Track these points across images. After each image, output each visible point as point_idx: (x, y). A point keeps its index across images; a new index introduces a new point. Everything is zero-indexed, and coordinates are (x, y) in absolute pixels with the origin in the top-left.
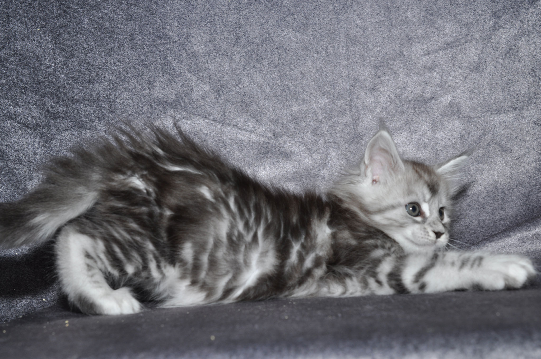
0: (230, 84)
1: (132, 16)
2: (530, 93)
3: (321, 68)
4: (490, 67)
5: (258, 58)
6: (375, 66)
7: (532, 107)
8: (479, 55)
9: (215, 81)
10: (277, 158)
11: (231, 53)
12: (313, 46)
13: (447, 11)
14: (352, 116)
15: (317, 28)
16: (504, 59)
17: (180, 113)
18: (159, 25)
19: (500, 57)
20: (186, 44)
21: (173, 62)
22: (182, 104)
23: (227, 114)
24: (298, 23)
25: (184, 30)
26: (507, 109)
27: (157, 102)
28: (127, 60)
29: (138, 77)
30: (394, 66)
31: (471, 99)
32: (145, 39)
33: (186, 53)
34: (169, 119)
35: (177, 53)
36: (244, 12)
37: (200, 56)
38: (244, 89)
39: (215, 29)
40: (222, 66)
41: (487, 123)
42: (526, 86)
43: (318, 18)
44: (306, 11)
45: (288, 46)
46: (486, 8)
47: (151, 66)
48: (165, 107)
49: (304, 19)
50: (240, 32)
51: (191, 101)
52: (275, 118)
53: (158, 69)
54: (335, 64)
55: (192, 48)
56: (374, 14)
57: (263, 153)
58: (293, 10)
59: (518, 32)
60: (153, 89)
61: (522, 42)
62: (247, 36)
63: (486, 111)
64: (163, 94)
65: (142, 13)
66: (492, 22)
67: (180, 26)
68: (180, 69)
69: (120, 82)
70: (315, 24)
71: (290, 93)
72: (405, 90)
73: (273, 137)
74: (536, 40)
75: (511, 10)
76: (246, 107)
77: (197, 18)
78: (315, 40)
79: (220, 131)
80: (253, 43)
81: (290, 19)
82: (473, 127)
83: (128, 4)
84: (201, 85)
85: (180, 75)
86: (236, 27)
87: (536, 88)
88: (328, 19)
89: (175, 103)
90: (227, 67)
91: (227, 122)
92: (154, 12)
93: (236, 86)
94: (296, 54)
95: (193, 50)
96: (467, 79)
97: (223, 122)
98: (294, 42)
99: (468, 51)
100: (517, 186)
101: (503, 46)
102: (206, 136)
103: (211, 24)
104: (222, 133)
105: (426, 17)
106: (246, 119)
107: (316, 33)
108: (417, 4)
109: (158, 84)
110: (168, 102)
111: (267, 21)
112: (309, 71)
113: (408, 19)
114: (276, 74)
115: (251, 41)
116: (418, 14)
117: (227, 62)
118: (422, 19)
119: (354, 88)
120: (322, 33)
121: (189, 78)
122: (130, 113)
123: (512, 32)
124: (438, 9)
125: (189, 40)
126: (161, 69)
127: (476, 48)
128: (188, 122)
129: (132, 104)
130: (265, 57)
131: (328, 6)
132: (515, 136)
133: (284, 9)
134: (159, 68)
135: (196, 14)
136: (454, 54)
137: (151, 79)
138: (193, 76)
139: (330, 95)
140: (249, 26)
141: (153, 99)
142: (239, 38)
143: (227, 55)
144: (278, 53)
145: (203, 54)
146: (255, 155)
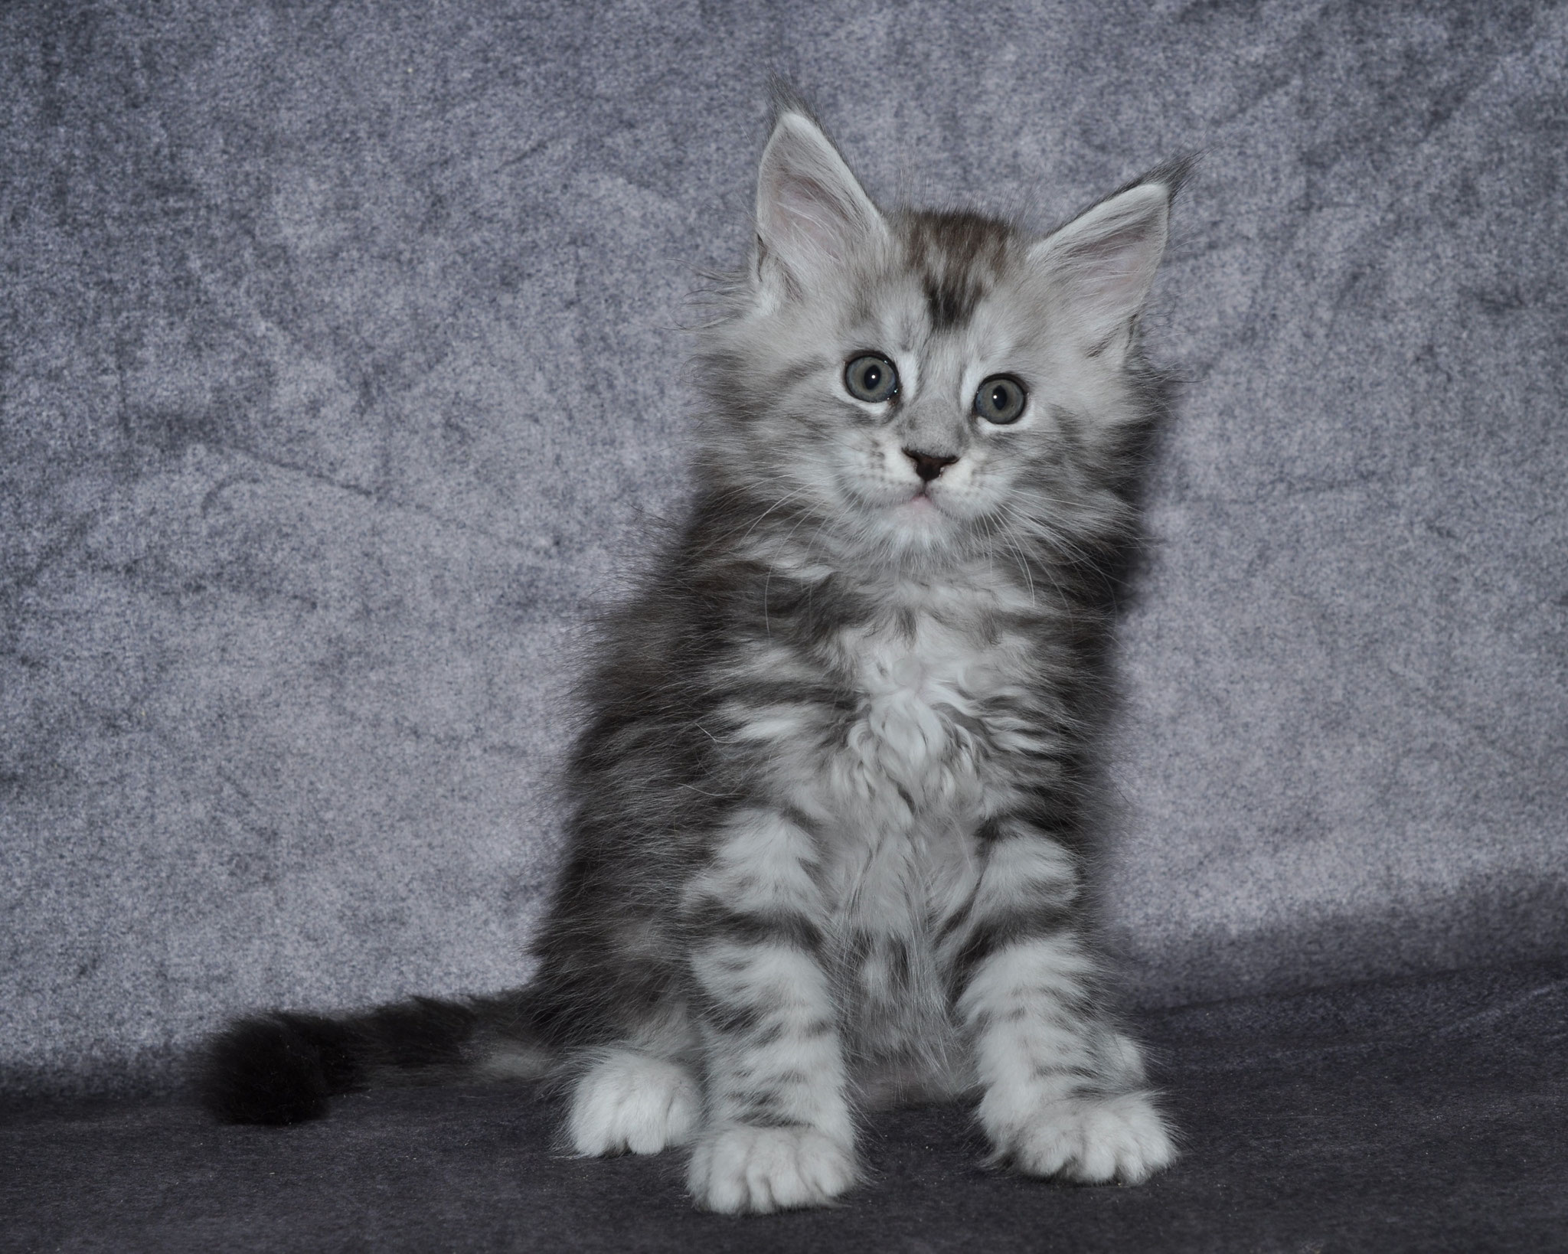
0: (407, 363)
1: (60, 108)
2: (1417, 426)
4: (1291, 331)
5: (506, 272)
7: (1421, 471)
8: (1255, 291)
9: (355, 347)
10: (566, 621)
11: (414, 251)
12: (699, 240)
13: (1153, 141)
15: (712, 180)
16: (1336, 307)
17: (229, 458)
18: (159, 146)
19: (1325, 303)
20: (253, 214)
21: (208, 278)
22: (239, 427)
23: (394, 464)
24: (648, 159)
25: (247, 167)
26: (1340, 476)
27: (148, 417)
28: (44, 267)
29: (81, 326)
31: (1224, 437)
32: (107, 193)
33: (255, 249)
34: (190, 479)
35: (220, 246)
36: (460, 112)
37: (302, 260)
38: (456, 381)
39: (357, 166)
40: (379, 296)
41: (1274, 521)
42: (1406, 400)
43: (716, 141)
44: (675, 118)
45: (612, 238)
46: (1281, 135)
47: (126, 288)
48: (179, 435)
49: (669, 145)
50: (445, 180)
51: (271, 417)
52: (561, 486)
53: (151, 298)
55: (275, 229)
56: (907, 137)
57: (518, 603)
58: (630, 111)
59: (1383, 219)
60: (136, 370)
61: (1394, 252)
62: (468, 195)
63: (1272, 482)
64: (170, 387)
65: (99, 99)
66: (1300, 181)
67: (233, 151)
68: (232, 305)
69: (17, 342)
70: (707, 162)
71: (614, 400)
73: (554, 551)
74: (1439, 249)
75: (1362, 146)
76: (462, 441)
77: (297, 125)
78: (706, 217)
79: (368, 525)
80: (490, 221)
81: (619, 140)
82: (1226, 533)
83: (47, 66)
84: (306, 361)
85: (229, 325)
86: (431, 164)
87: (1438, 409)
88: (751, 148)
89: (213, 423)
90: (396, 302)
91: (395, 493)
92: (142, 99)
93: (429, 367)
94: (638, 266)
95: (278, 239)
96: (1211, 372)
97: (380, 493)
98: (634, 221)
99: (1218, 276)
100: (1362, 736)
101: (1334, 262)
102: (321, 542)
103: (344, 149)
104: (375, 531)
105: (1082, 157)
106: (459, 484)
107: (707, 193)
108: (1054, 109)
109: (148, 354)
110: (187, 417)
111: (541, 146)
113: (1020, 160)
114: (567, 330)
115: (485, 214)
116: (1056, 145)
117: (397, 283)
118: (1070, 163)
120: (730, 197)
121: (264, 337)
122: (50, 453)
123: (1362, 220)
124: (1122, 133)
125: (264, 201)
126: (162, 301)
127: (1245, 267)
128: (260, 490)
129: (60, 421)
130: (532, 271)
131: (753, 102)
132: (1363, 567)
133: (600, 106)
134: (157, 295)
135: (289, 109)
136: (1172, 285)
137: (127, 336)
138: (276, 330)
140: (475, 162)
141: (136, 406)
142: (440, 201)
143: (399, 261)
144: (577, 258)
145: (312, 251)
146: (491, 610)
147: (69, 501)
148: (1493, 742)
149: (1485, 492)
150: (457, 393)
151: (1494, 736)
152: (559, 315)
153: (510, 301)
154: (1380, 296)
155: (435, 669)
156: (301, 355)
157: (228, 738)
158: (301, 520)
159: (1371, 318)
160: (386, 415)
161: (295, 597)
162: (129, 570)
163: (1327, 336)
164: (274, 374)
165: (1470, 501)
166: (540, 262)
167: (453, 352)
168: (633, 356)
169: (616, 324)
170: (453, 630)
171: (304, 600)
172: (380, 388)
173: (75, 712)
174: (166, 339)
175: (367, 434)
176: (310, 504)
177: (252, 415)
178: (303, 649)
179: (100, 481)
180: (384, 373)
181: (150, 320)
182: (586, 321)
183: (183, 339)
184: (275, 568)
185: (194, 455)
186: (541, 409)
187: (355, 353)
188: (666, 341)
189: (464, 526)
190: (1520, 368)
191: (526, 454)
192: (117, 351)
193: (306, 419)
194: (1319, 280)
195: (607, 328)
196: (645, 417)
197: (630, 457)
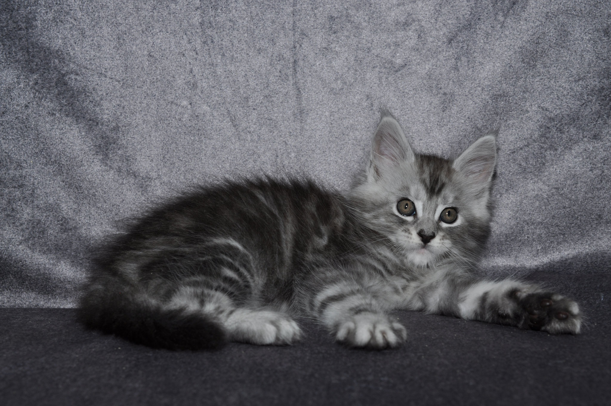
147: (4, 78)
148: (562, 194)
149: (563, 92)
150: (153, 43)
151: (562, 192)
152: (194, 13)
153: (174, 7)
154: (524, 11)
155: (143, 151)
156: (94, 26)
157: (63, 173)
158: (94, 90)
159: (520, 20)
160: (126, 51)
161: (90, 120)
162: (26, 106)
163: (501, 27)
164: (85, 33)
165: (556, 96)
167: (152, 26)
168: (222, 30)
169: (215, 17)
170: (150, 136)
171: (93, 121)
172: (124, 40)
173: (6, 160)
174: (45, 18)
175: (119, 58)
176: (97, 84)
177: (76, 49)
178: (92, 140)
179: (16, 71)
180: (126, 34)
181: (39, 10)
182: (204, 16)
183: (51, 18)
184: (83, 108)
185: (54, 63)
186: (185, 50)
187: (115, 26)
188: (234, 24)
191: (179, 68)
192: (25, 22)
193: (97, 51)
194: (498, 4)
195: (212, 19)
196: (226, 54)
197: (219, 71)
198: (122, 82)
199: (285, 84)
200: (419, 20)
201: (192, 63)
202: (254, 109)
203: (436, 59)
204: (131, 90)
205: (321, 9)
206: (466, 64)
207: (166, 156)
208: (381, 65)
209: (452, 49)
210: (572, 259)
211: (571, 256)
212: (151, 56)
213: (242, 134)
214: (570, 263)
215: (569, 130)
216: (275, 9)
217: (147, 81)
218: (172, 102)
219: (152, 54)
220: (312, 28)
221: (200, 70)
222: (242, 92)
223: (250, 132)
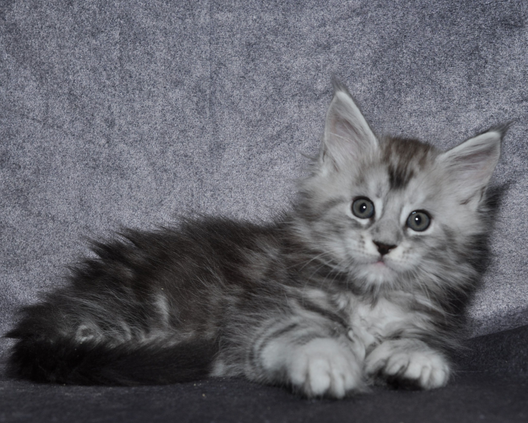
0: (56, 69)
2: (470, 85)
3: (175, 45)
6: (249, 43)
7: (472, 106)
9: (38, 63)
10: (110, 175)
11: (61, 24)
14: (212, 116)
20: (5, 12)
23: (50, 110)
30: (275, 43)
33: (5, 25)
51: (8, 92)
54: (194, 41)
55: (13, 17)
57: (93, 167)
72: (287, 80)
76: (75, 100)
78: (169, 4)
79: (40, 134)
84: (21, 69)
90: (54, 44)
91: (50, 121)
93: (64, 70)
94: (143, 26)
95: (13, 21)
96: (377, 63)
97: (44, 122)
98: (142, 8)
102: (24, 142)
106: (73, 118)
112: (158, 50)
114: (115, 54)
119: (218, 76)
121: (7, 60)
125: (9, 6)
130: (103, 30)
138: (11, 57)
139: (184, 85)
142: (71, 3)
143: (55, 28)
144: (120, 24)
145: (25, 25)
146: (83, 169)
148: (506, 236)
149: (503, 116)
150: (74, 81)
151: (506, 233)
152: (113, 48)
153: (95, 43)
155: (62, 193)
156: (19, 66)
158: (17, 133)
160: (48, 90)
161: (14, 164)
164: (10, 75)
166: (106, 26)
167: (73, 64)
168: (140, 64)
169: (134, 51)
171: (16, 164)
172: (46, 79)
175: (41, 98)
176: (20, 126)
180: (48, 73)
186: (104, 87)
188: (152, 57)
189: (74, 135)
190: (521, 56)
191: (98, 105)
193: (20, 92)
195: (130, 53)
196: (143, 89)
197: (137, 106)
198: (42, 123)
199: (201, 117)
200: (340, 42)
201: (110, 100)
202: (170, 145)
203: (361, 83)
204: (51, 131)
205: (238, 36)
206: (392, 87)
207: (83, 199)
208: (302, 92)
209: (377, 72)
210: (522, 313)
211: (520, 309)
212: (71, 94)
213: (158, 172)
214: (519, 318)
215: (512, 160)
216: (192, 39)
217: (67, 120)
218: (90, 141)
219: (72, 92)
220: (230, 56)
221: (118, 107)
222: (159, 128)
223: (166, 171)
